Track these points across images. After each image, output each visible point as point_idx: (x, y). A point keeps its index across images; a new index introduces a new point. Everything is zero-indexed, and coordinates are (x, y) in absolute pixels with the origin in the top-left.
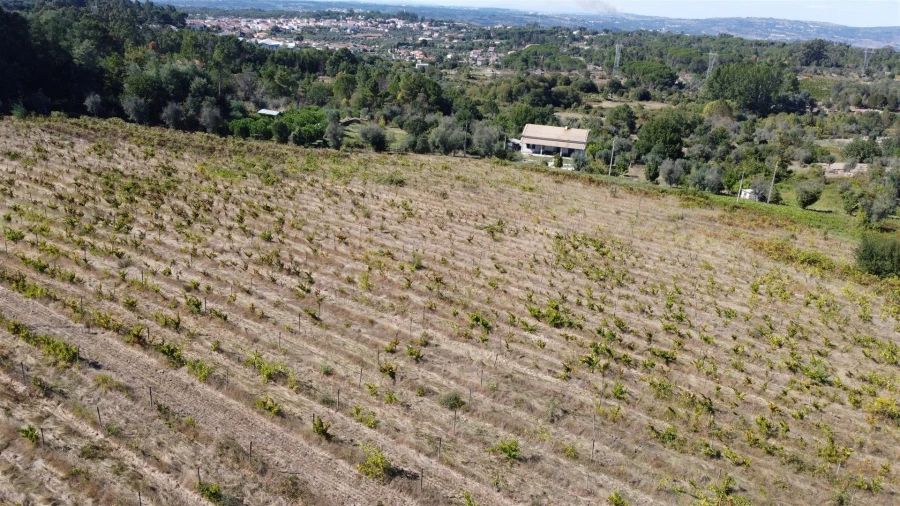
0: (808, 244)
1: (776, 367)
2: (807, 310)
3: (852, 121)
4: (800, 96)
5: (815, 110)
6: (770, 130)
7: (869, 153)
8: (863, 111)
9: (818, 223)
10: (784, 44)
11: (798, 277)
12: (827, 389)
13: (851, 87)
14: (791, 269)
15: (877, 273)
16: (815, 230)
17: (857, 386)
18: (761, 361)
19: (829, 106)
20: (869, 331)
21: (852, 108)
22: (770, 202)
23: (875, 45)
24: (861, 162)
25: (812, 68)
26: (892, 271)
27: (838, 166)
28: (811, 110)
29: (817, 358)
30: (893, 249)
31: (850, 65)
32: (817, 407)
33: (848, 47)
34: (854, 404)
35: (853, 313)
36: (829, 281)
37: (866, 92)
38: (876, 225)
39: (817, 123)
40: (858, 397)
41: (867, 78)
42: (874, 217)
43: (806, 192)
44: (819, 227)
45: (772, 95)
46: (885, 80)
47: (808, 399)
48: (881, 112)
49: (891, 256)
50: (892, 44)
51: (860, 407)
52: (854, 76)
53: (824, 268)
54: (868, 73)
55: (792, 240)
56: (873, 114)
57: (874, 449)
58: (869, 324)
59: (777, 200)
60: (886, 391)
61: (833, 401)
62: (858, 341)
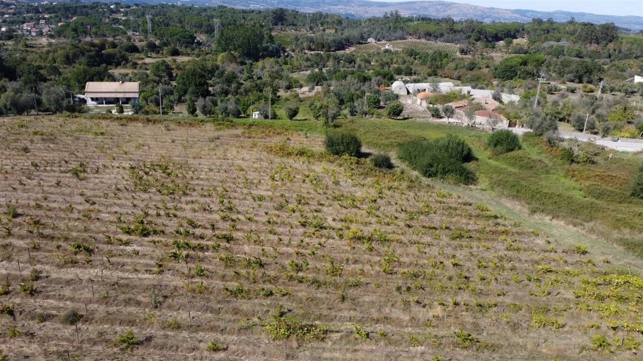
0: (297, 143)
1: (294, 227)
2: (305, 185)
3: (308, 60)
4: (275, 46)
5: (286, 54)
6: (262, 70)
7: (320, 79)
8: (313, 52)
9: (300, 128)
10: (260, 12)
11: (296, 165)
12: (324, 232)
13: (303, 38)
14: (291, 161)
15: (337, 154)
16: (300, 132)
17: (339, 225)
18: (284, 224)
19: (293, 51)
20: (339, 190)
21: (307, 51)
22: (271, 119)
24: (317, 85)
25: (280, 27)
26: (344, 151)
27: (305, 89)
28: (284, 54)
29: (315, 214)
30: (343, 139)
31: (300, 24)
32: (320, 244)
33: (297, 12)
34: (339, 237)
35: (329, 181)
36: (313, 164)
37: (312, 40)
38: (331, 124)
39: (289, 63)
40: (341, 232)
41: (311, 32)
42: (330, 120)
43: (291, 109)
44: (302, 130)
45: (259, 46)
46: (321, 33)
47: (315, 241)
48: (322, 53)
49: (343, 143)
50: (320, 10)
51: (343, 238)
52: (304, 31)
53: (309, 157)
54: (311, 28)
55: (288, 142)
56: (318, 54)
57: (354, 261)
58: (338, 186)
59: (275, 117)
60: (354, 224)
61: (328, 238)
62: (335, 198)
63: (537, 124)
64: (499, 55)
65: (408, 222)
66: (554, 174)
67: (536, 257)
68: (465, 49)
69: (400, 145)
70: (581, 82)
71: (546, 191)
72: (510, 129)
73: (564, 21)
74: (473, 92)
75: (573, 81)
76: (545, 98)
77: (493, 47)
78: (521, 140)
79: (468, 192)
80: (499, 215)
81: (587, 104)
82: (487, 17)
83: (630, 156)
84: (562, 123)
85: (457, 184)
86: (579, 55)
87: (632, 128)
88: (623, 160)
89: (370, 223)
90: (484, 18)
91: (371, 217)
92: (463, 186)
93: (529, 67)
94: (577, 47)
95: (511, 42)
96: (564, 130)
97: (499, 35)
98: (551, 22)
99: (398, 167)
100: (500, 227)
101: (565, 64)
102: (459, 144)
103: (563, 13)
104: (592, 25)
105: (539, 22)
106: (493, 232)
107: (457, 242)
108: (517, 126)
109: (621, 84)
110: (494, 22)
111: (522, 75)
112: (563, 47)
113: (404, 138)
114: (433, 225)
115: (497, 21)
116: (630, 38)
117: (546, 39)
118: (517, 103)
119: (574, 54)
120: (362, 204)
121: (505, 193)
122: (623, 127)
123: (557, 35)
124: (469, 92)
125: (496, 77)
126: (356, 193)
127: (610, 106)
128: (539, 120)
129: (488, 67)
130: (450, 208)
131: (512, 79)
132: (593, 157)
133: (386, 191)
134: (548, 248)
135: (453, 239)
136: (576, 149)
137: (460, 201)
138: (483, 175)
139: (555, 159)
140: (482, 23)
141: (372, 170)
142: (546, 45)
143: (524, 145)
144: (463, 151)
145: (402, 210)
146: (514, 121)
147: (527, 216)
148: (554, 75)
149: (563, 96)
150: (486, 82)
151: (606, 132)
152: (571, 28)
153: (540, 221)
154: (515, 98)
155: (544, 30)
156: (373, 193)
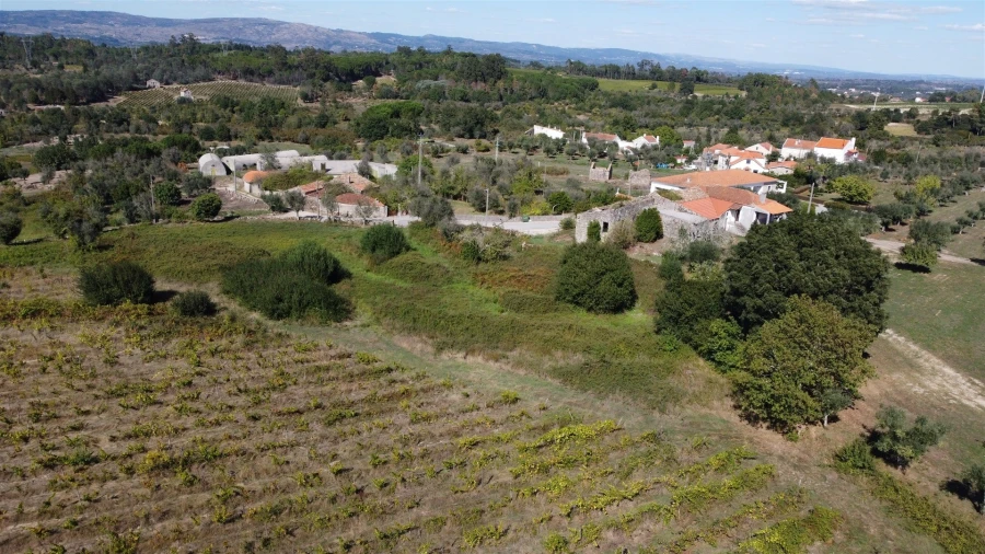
0: (25, 290)
1: (28, 474)
2: (45, 379)
3: (35, 121)
7: (64, 158)
8: (44, 107)
9: (29, 260)
11: (24, 338)
12: (96, 469)
13: (20, 82)
14: (13, 330)
15: (109, 301)
16: (28, 268)
17: (124, 447)
19: (3, 106)
20: (119, 375)
21: (31, 106)
23: (33, 31)
24: (59, 169)
26: (122, 296)
27: (35, 178)
29: (73, 436)
30: (115, 273)
31: (12, 56)
32: (88, 499)
34: (127, 473)
35: (96, 361)
36: (62, 330)
37: (38, 85)
38: (91, 245)
40: (128, 463)
41: (34, 70)
42: (87, 238)
44: (32, 264)
46: (55, 72)
47: (78, 494)
48: (62, 108)
49: (116, 281)
50: (50, 29)
51: (134, 472)
52: (20, 69)
53: (52, 316)
54: (35, 64)
55: (4, 290)
56: (55, 111)
57: (159, 515)
58: (116, 367)
60: (154, 438)
61: (104, 480)
62: (112, 395)
63: (426, 210)
64: (360, 102)
65: (251, 412)
66: (458, 282)
67: (454, 424)
68: (310, 94)
69: (222, 268)
70: (472, 137)
71: (452, 312)
72: (391, 219)
73: (438, 49)
74: (330, 164)
75: (462, 136)
76: (430, 166)
77: (350, 90)
78: (407, 234)
79: (343, 334)
80: (393, 366)
81: (484, 172)
82: (335, 43)
83: (546, 242)
84: (458, 201)
85: (324, 323)
86: (465, 99)
87: (541, 199)
88: (539, 249)
89: (184, 429)
90: (330, 46)
91: (184, 417)
92: (334, 324)
93: (403, 121)
94: (460, 86)
95: (374, 82)
96: (462, 212)
97: (356, 72)
98: (422, 52)
99: (225, 308)
100: (397, 385)
101: (450, 114)
102: (318, 257)
103: (435, 38)
104: (474, 56)
105: (406, 51)
106: (390, 398)
107: (338, 428)
108: (399, 214)
109: (520, 137)
110: (345, 51)
111: (396, 132)
112: (443, 87)
113: (229, 255)
114: (293, 407)
115: (350, 50)
116: (521, 73)
117: (420, 77)
118: (394, 178)
119: (458, 96)
120: (166, 393)
121: (398, 326)
122: (531, 201)
123: (432, 70)
124: (323, 166)
125: (359, 137)
126: (153, 372)
127: (512, 172)
128: (427, 203)
129: (346, 119)
130: (319, 368)
131: (382, 138)
132: (504, 249)
133: (207, 359)
134: (467, 407)
135: (330, 424)
136: (480, 240)
137: (332, 353)
138: (362, 300)
139: (457, 260)
140: (329, 53)
141: (177, 323)
142: (421, 84)
143: (414, 243)
144: (327, 267)
145: (240, 390)
146: (393, 205)
147: (432, 357)
148: (436, 127)
149: (454, 161)
150: (346, 146)
151: (513, 212)
152: (447, 61)
153: (450, 363)
154: (391, 170)
155: (415, 64)
156: (184, 366)
